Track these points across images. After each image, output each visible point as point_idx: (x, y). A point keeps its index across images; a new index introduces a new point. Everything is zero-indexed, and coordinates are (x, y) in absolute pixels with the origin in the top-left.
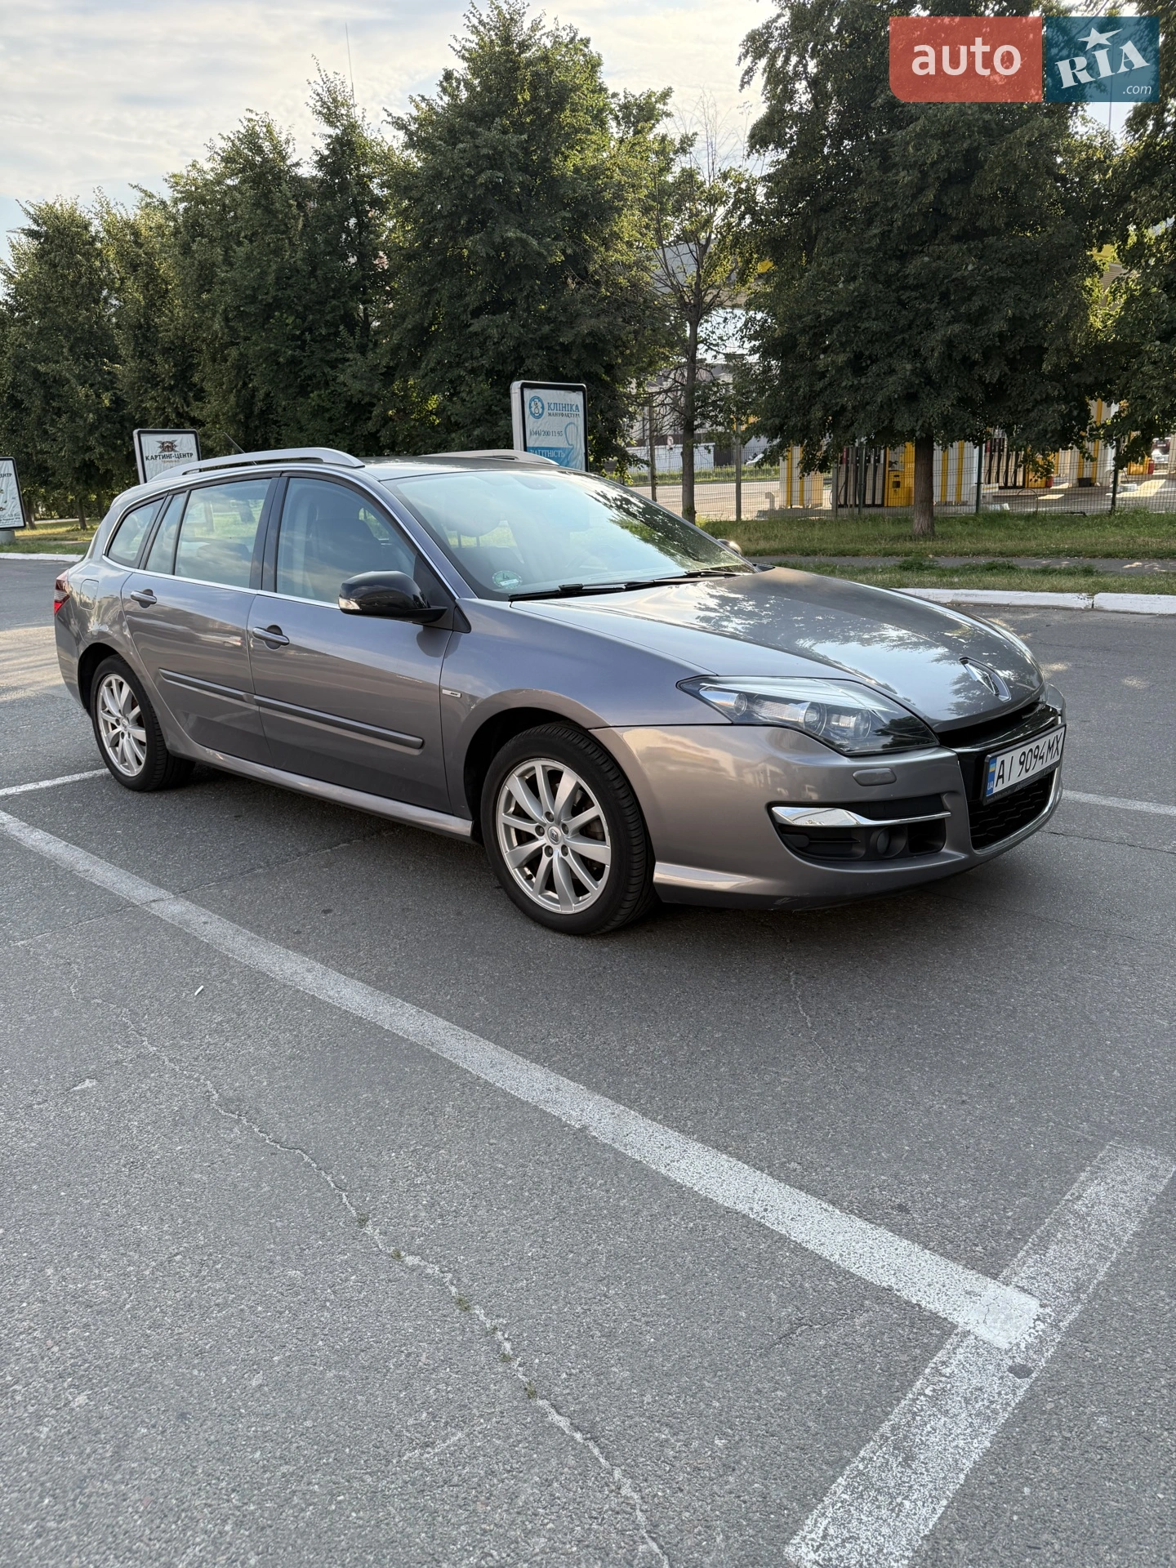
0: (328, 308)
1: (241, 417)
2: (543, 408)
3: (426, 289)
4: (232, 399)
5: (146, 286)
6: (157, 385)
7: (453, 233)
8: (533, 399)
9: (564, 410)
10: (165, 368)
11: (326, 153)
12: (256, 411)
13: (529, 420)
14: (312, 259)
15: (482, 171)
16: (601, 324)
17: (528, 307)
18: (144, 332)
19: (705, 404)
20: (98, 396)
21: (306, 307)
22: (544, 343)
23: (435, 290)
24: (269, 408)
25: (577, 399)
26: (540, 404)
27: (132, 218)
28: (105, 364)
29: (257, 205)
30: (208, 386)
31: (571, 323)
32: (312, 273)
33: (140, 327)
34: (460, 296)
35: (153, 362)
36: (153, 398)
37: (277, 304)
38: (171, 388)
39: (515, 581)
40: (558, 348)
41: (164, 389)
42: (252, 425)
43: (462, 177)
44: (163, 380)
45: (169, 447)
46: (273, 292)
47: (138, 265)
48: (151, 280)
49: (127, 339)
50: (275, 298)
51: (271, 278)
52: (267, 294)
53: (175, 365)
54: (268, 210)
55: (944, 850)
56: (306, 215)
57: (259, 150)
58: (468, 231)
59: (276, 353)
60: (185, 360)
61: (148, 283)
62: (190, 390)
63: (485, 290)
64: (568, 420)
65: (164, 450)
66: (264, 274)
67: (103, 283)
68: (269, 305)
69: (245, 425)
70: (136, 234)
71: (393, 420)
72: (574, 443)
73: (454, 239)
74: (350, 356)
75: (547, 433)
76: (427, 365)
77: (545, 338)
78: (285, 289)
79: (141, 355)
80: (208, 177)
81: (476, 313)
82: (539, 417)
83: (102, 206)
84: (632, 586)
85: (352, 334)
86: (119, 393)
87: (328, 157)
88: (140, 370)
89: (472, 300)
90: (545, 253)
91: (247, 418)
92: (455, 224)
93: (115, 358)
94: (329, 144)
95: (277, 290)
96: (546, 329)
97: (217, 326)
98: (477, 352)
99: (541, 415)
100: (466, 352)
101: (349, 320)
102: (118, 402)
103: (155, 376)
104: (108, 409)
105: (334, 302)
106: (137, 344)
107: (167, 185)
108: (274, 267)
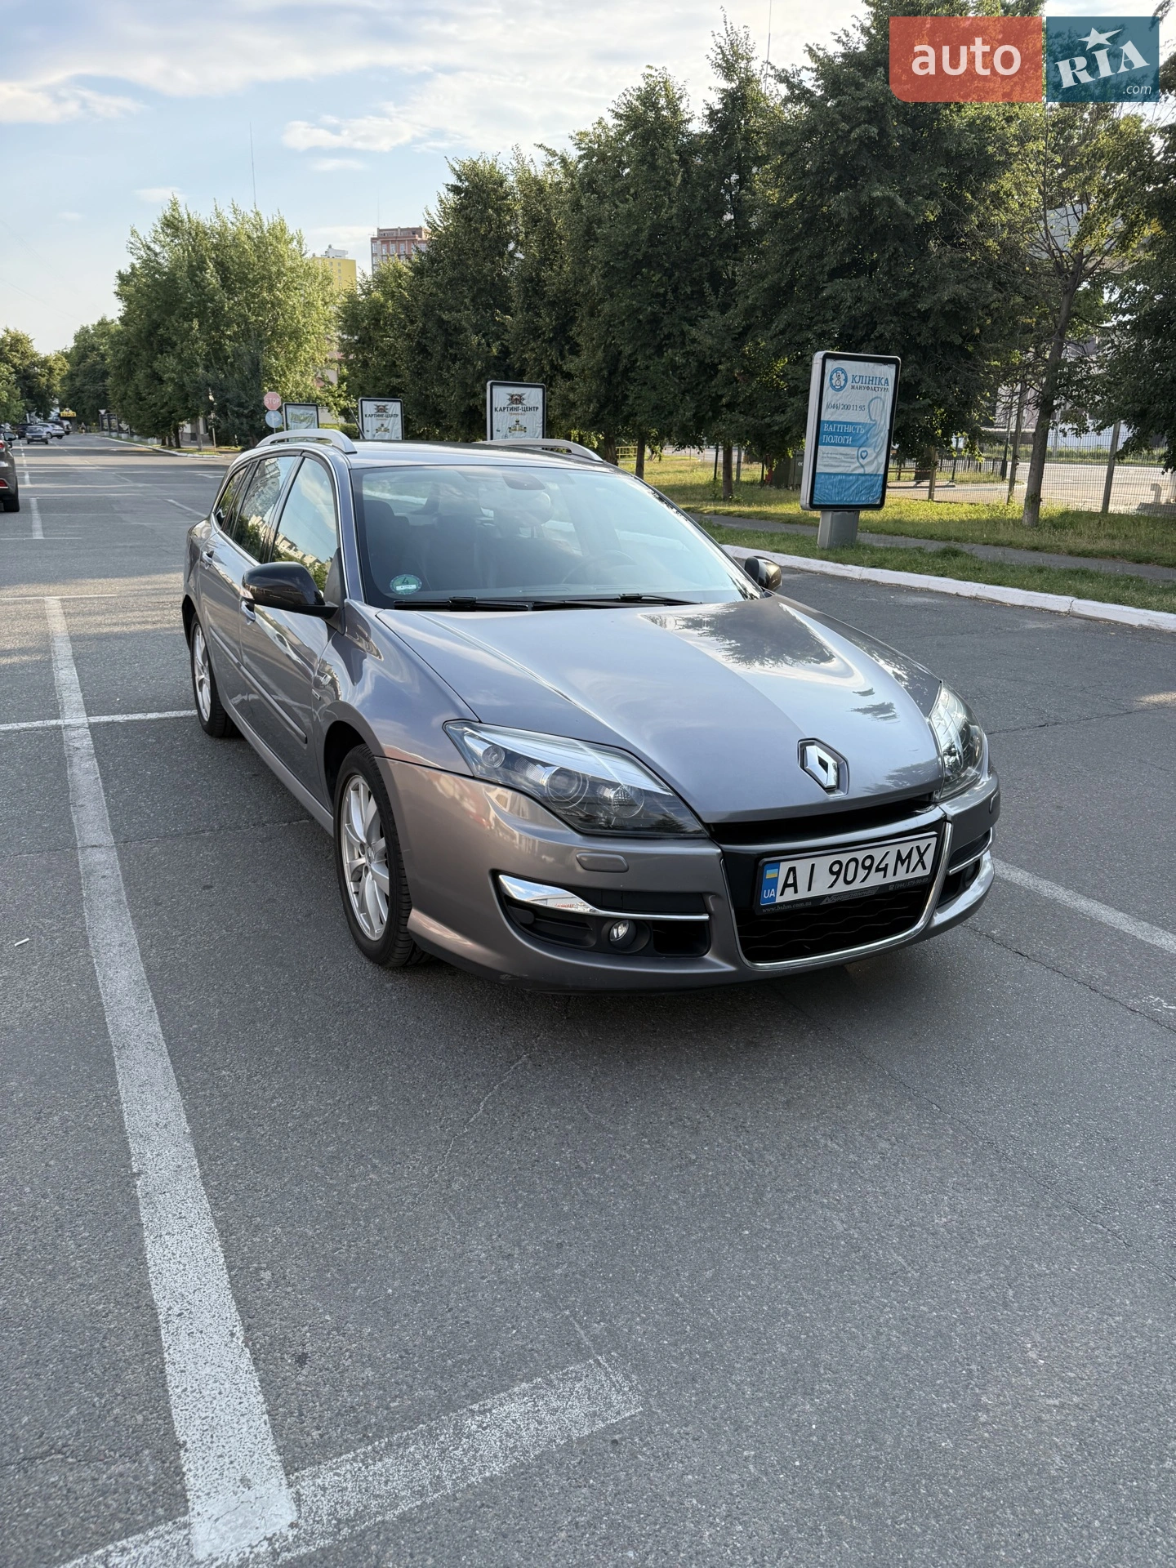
0: (695, 267)
1: (605, 373)
2: (846, 380)
3: (788, 247)
4: (600, 354)
5: (543, 240)
6: (539, 337)
7: (821, 189)
8: (836, 371)
9: (874, 382)
10: (547, 321)
11: (718, 106)
12: (621, 367)
13: (829, 393)
14: (687, 217)
15: (859, 125)
16: (963, 291)
17: (890, 270)
18: (533, 285)
19: (1069, 382)
20: (489, 345)
21: (673, 264)
22: (900, 309)
23: (797, 249)
24: (632, 366)
25: (889, 372)
26: (842, 376)
27: (540, 174)
28: (497, 315)
29: (642, 161)
30: (581, 340)
31: (933, 288)
32: (685, 232)
33: (531, 280)
34: (820, 256)
35: (538, 315)
36: (533, 350)
37: (647, 261)
38: (550, 341)
39: (414, 587)
40: (915, 314)
41: (544, 341)
42: (615, 381)
43: (836, 132)
44: (544, 333)
45: (517, 400)
46: (644, 249)
47: (539, 221)
48: (548, 235)
49: (519, 291)
50: (645, 255)
51: (644, 235)
52: (639, 250)
53: (557, 319)
54: (653, 167)
55: (708, 956)
56: (687, 172)
57: (654, 105)
58: (837, 189)
59: (638, 311)
60: (567, 314)
61: (544, 238)
62: (568, 343)
63: (845, 251)
64: (874, 394)
65: (512, 403)
66: (639, 230)
67: (511, 237)
68: (638, 262)
69: (608, 381)
70: (541, 190)
71: (737, 381)
72: (878, 419)
73: (821, 195)
74: (711, 314)
75: (847, 407)
76: (777, 327)
77: (902, 303)
78: (656, 246)
79: (529, 308)
80: (612, 134)
81: (834, 274)
82: (839, 390)
83: (518, 163)
84: (540, 606)
85: (716, 292)
86: (506, 344)
87: (718, 111)
88: (526, 322)
89: (831, 261)
90: (913, 213)
91: (610, 374)
92: (824, 181)
93: (507, 311)
94: (722, 99)
95: (649, 247)
96: (905, 294)
97: (594, 282)
98: (829, 315)
99: (842, 388)
100: (819, 314)
101: (715, 279)
102: (505, 352)
103: (537, 329)
104: (496, 357)
105: (702, 259)
106: (527, 296)
107: (571, 142)
108: (649, 224)
